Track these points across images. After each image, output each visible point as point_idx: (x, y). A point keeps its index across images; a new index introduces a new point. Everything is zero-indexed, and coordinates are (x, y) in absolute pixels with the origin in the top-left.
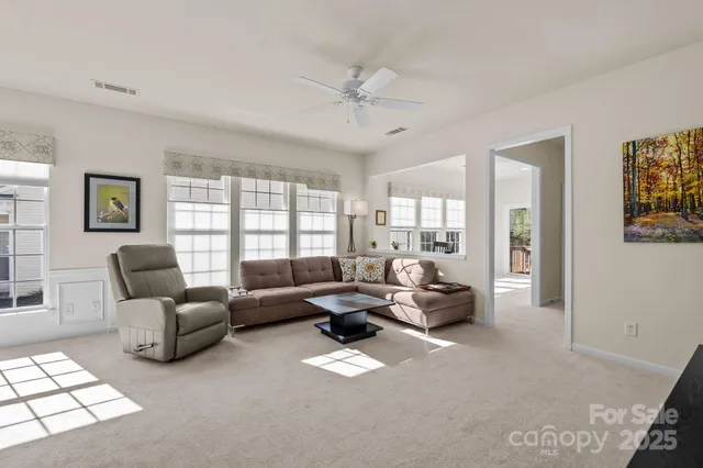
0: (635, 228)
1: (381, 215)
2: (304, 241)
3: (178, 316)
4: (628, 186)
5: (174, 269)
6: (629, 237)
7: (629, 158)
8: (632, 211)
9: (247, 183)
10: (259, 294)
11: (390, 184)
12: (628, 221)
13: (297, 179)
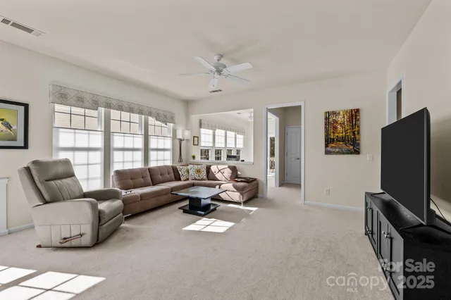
0: (329, 149)
1: (196, 139)
2: (153, 155)
3: (100, 212)
4: (327, 131)
5: (73, 178)
6: (327, 152)
7: (327, 119)
8: (328, 141)
9: (115, 114)
10: (138, 192)
11: (200, 120)
12: (327, 146)
13: (150, 114)
